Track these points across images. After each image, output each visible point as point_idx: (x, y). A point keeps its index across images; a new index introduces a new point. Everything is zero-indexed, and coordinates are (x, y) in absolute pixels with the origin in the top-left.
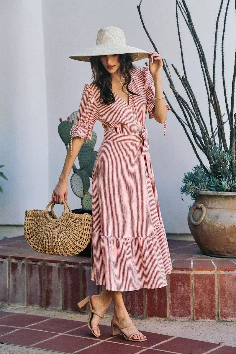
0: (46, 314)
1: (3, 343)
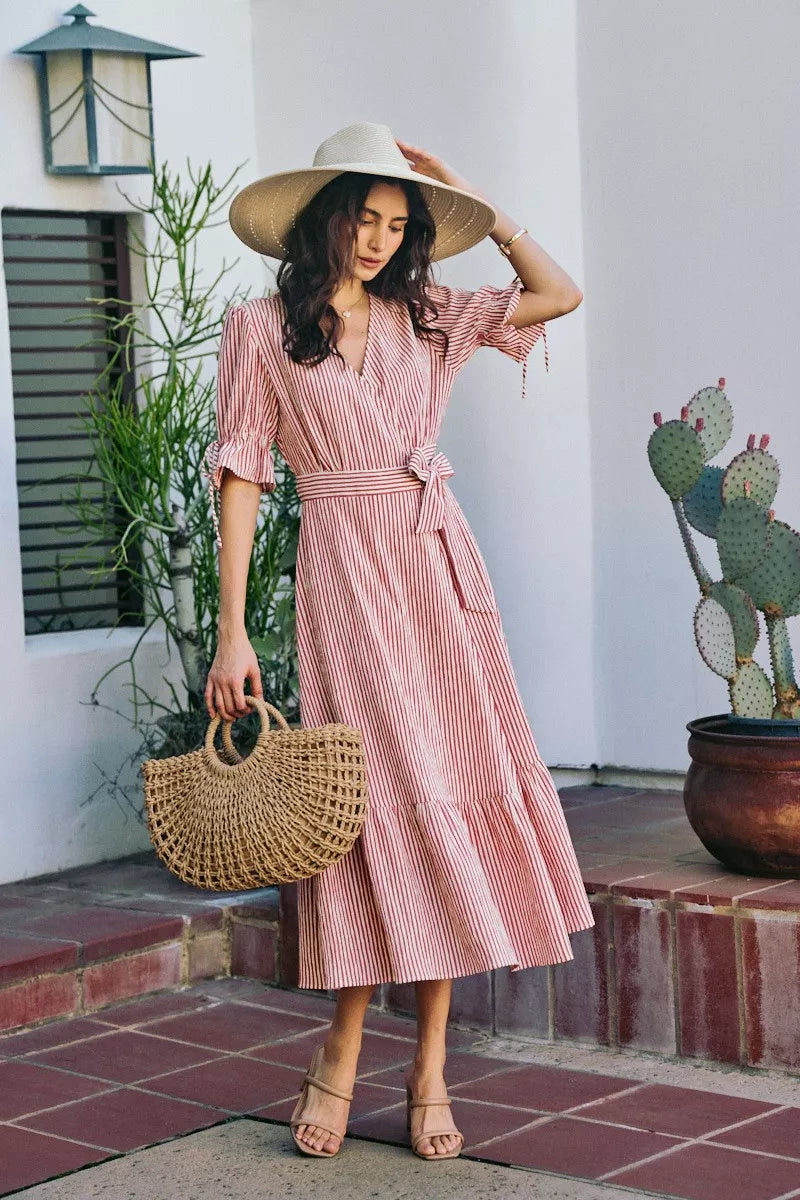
1: (507, 1165)
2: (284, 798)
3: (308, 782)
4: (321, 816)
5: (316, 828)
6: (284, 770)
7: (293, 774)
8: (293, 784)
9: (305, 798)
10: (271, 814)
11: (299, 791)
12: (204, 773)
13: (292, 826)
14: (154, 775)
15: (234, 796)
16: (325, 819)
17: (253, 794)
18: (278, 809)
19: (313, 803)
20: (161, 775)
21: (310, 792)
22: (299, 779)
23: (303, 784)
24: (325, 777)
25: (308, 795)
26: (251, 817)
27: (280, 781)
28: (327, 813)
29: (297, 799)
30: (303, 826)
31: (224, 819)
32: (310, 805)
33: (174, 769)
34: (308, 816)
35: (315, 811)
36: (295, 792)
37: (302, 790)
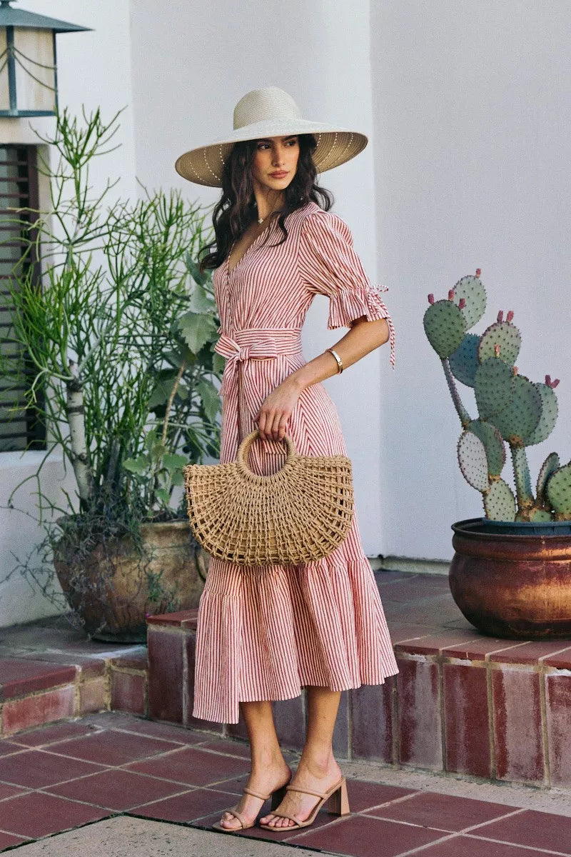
0: (406, 780)
2: (307, 505)
3: (324, 495)
4: (332, 521)
5: (327, 529)
6: (307, 484)
7: (313, 487)
8: (313, 495)
9: (322, 506)
10: (297, 514)
11: (318, 501)
12: (239, 479)
13: (312, 525)
14: (196, 476)
15: (266, 498)
16: (335, 523)
17: (283, 499)
18: (303, 512)
19: (327, 511)
20: (202, 477)
21: (325, 502)
22: (318, 492)
23: (320, 495)
24: (336, 493)
25: (324, 504)
26: (281, 515)
27: (304, 492)
28: (336, 519)
29: (316, 506)
30: (319, 526)
31: (258, 514)
32: (325, 511)
33: (212, 473)
34: (323, 519)
35: (329, 516)
36: (316, 501)
37: (320, 500)
